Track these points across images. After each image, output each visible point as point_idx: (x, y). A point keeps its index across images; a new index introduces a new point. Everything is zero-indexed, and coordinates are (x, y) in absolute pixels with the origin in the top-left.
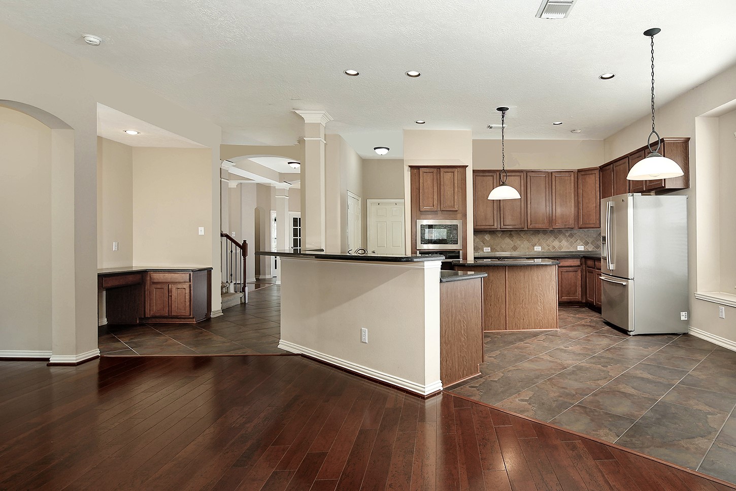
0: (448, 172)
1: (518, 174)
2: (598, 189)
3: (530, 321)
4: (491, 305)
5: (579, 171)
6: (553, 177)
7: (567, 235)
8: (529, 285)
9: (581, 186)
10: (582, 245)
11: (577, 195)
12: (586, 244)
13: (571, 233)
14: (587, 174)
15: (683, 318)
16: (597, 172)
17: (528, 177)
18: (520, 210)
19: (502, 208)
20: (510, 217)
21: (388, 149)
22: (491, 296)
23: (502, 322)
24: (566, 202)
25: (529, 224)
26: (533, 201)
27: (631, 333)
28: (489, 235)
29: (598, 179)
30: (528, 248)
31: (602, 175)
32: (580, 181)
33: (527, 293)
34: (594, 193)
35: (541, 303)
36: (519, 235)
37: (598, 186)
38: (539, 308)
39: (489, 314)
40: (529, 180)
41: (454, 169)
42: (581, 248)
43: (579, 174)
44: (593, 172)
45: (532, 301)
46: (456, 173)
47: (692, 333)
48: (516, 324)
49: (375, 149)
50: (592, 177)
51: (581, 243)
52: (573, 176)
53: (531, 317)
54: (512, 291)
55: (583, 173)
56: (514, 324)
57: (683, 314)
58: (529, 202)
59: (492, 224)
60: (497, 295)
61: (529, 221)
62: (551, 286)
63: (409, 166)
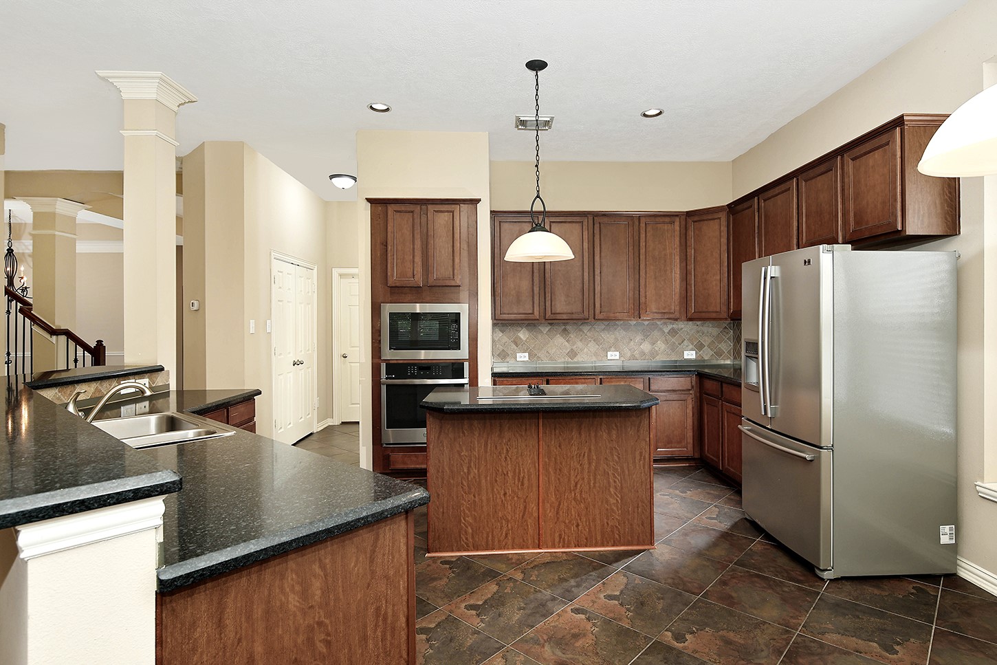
0: (442, 212)
1: (578, 219)
2: (726, 247)
3: (593, 529)
4: (505, 494)
5: (689, 214)
6: (643, 225)
7: (666, 330)
8: (590, 450)
9: (692, 242)
10: (692, 350)
11: (685, 259)
12: (699, 347)
13: (673, 329)
14: (704, 220)
15: (945, 540)
16: (723, 216)
17: (597, 226)
18: (581, 285)
19: (548, 283)
20: (563, 299)
21: (355, 179)
22: (506, 475)
23: (531, 531)
24: (666, 271)
25: (597, 311)
26: (604, 269)
27: (826, 575)
28: (527, 333)
29: (724, 229)
30: (596, 354)
31: (733, 220)
32: (691, 233)
33: (586, 466)
34: (716, 255)
35: (616, 488)
36: (581, 330)
37: (726, 241)
38: (612, 501)
39: (500, 514)
40: (597, 231)
41: (453, 206)
42: (690, 355)
43: (689, 220)
44: (716, 216)
45: (597, 485)
46: (457, 214)
47: (963, 574)
48: (560, 535)
49: (332, 177)
50: (714, 225)
51: (691, 346)
52: (677, 223)
53: (594, 520)
54: (552, 464)
55: (696, 218)
56: (557, 535)
57: (946, 529)
58: (597, 272)
59: (531, 312)
60: (519, 473)
61: (598, 305)
62: (638, 453)
63: (368, 200)
